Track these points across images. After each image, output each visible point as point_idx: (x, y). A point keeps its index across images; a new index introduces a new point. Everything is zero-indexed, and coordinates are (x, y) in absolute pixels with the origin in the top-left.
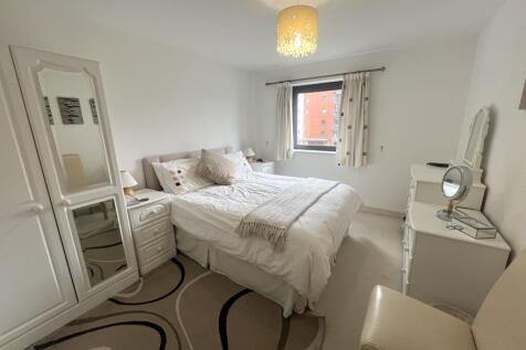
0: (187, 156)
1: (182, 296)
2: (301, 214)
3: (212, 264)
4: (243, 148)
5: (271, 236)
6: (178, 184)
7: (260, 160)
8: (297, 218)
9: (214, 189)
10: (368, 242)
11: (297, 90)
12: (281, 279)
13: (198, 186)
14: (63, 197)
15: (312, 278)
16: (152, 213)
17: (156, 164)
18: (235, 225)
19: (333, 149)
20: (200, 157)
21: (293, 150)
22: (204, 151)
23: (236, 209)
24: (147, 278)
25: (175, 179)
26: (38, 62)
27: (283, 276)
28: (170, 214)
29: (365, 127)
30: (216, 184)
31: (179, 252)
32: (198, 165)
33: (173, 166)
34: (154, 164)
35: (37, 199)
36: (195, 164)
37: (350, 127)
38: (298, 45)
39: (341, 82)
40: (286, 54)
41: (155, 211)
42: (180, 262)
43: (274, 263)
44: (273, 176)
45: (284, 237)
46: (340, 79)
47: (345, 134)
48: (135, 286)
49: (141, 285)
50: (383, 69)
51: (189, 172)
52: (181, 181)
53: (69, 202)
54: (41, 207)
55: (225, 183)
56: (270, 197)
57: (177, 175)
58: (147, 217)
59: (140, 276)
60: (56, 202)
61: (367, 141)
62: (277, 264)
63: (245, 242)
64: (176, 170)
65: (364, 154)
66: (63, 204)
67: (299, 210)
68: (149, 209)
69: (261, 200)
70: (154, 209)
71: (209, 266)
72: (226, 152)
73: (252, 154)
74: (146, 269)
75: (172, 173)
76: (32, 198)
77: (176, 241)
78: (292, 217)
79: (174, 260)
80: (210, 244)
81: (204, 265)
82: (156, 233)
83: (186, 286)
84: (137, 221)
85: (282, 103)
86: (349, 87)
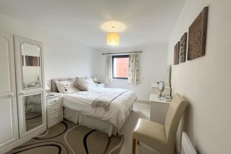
0: (70, 80)
1: (67, 134)
2: (115, 98)
3: (80, 121)
4: (93, 78)
5: (104, 105)
6: (66, 90)
7: (99, 83)
8: (113, 100)
9: (81, 92)
10: (140, 112)
11: (113, 57)
12: (108, 122)
13: (74, 91)
14: (22, 91)
15: (119, 118)
16: (55, 101)
17: (57, 82)
18: (91, 103)
19: (127, 79)
20: (75, 80)
21: (112, 79)
22: (77, 78)
23: (91, 98)
24: (50, 129)
25: (65, 88)
26: (22, 41)
27: (108, 120)
28: (62, 102)
29: (137, 71)
30: (81, 91)
31: (64, 119)
32: (75, 83)
33: (64, 83)
34: (56, 82)
35: (11, 92)
36: (73, 82)
37: (132, 71)
38: (113, 43)
39: (129, 55)
40: (110, 45)
41: (57, 100)
42: (65, 123)
43: (105, 116)
44: (104, 88)
45: (109, 105)
46: (128, 54)
47: (131, 73)
48: (45, 132)
49: (48, 132)
50: (142, 52)
51: (71, 85)
52: (67, 89)
53: (24, 93)
54: (13, 94)
55: (85, 90)
56: (103, 94)
57: (66, 86)
58: (53, 102)
59: (47, 128)
60: (19, 93)
61: (138, 75)
62: (106, 116)
63: (94, 110)
64: (65, 84)
65: (137, 80)
66: (22, 94)
67: (114, 97)
68: (54, 99)
69: (100, 95)
70: (56, 99)
71: (78, 123)
72: (86, 79)
73: (96, 80)
74: (50, 125)
75: (64, 85)
76: (10, 91)
77: (64, 114)
78: (112, 99)
79: (62, 122)
80: (80, 112)
81: (76, 123)
82: (56, 110)
83: (68, 131)
84: (49, 104)
85: (108, 61)
86: (132, 57)
